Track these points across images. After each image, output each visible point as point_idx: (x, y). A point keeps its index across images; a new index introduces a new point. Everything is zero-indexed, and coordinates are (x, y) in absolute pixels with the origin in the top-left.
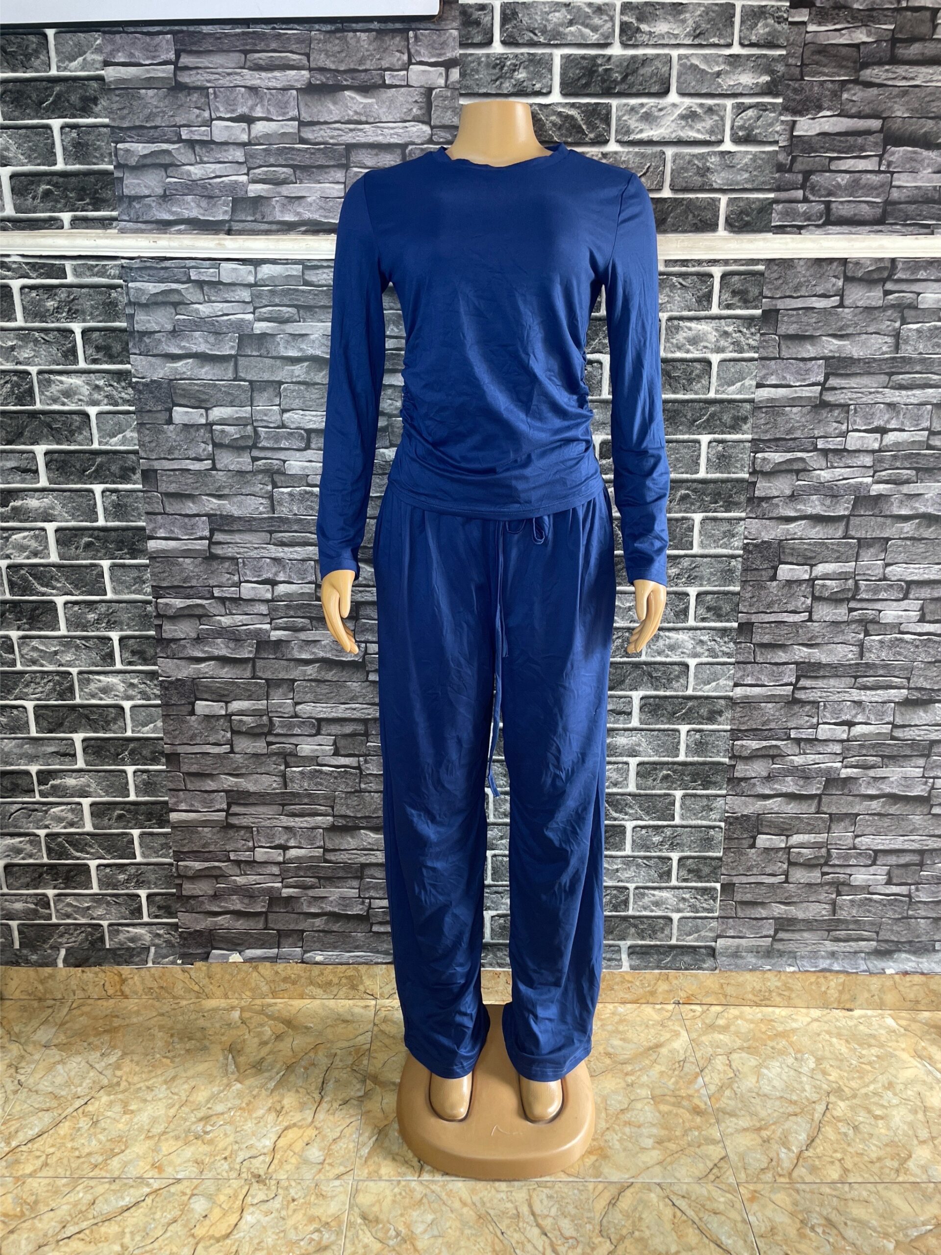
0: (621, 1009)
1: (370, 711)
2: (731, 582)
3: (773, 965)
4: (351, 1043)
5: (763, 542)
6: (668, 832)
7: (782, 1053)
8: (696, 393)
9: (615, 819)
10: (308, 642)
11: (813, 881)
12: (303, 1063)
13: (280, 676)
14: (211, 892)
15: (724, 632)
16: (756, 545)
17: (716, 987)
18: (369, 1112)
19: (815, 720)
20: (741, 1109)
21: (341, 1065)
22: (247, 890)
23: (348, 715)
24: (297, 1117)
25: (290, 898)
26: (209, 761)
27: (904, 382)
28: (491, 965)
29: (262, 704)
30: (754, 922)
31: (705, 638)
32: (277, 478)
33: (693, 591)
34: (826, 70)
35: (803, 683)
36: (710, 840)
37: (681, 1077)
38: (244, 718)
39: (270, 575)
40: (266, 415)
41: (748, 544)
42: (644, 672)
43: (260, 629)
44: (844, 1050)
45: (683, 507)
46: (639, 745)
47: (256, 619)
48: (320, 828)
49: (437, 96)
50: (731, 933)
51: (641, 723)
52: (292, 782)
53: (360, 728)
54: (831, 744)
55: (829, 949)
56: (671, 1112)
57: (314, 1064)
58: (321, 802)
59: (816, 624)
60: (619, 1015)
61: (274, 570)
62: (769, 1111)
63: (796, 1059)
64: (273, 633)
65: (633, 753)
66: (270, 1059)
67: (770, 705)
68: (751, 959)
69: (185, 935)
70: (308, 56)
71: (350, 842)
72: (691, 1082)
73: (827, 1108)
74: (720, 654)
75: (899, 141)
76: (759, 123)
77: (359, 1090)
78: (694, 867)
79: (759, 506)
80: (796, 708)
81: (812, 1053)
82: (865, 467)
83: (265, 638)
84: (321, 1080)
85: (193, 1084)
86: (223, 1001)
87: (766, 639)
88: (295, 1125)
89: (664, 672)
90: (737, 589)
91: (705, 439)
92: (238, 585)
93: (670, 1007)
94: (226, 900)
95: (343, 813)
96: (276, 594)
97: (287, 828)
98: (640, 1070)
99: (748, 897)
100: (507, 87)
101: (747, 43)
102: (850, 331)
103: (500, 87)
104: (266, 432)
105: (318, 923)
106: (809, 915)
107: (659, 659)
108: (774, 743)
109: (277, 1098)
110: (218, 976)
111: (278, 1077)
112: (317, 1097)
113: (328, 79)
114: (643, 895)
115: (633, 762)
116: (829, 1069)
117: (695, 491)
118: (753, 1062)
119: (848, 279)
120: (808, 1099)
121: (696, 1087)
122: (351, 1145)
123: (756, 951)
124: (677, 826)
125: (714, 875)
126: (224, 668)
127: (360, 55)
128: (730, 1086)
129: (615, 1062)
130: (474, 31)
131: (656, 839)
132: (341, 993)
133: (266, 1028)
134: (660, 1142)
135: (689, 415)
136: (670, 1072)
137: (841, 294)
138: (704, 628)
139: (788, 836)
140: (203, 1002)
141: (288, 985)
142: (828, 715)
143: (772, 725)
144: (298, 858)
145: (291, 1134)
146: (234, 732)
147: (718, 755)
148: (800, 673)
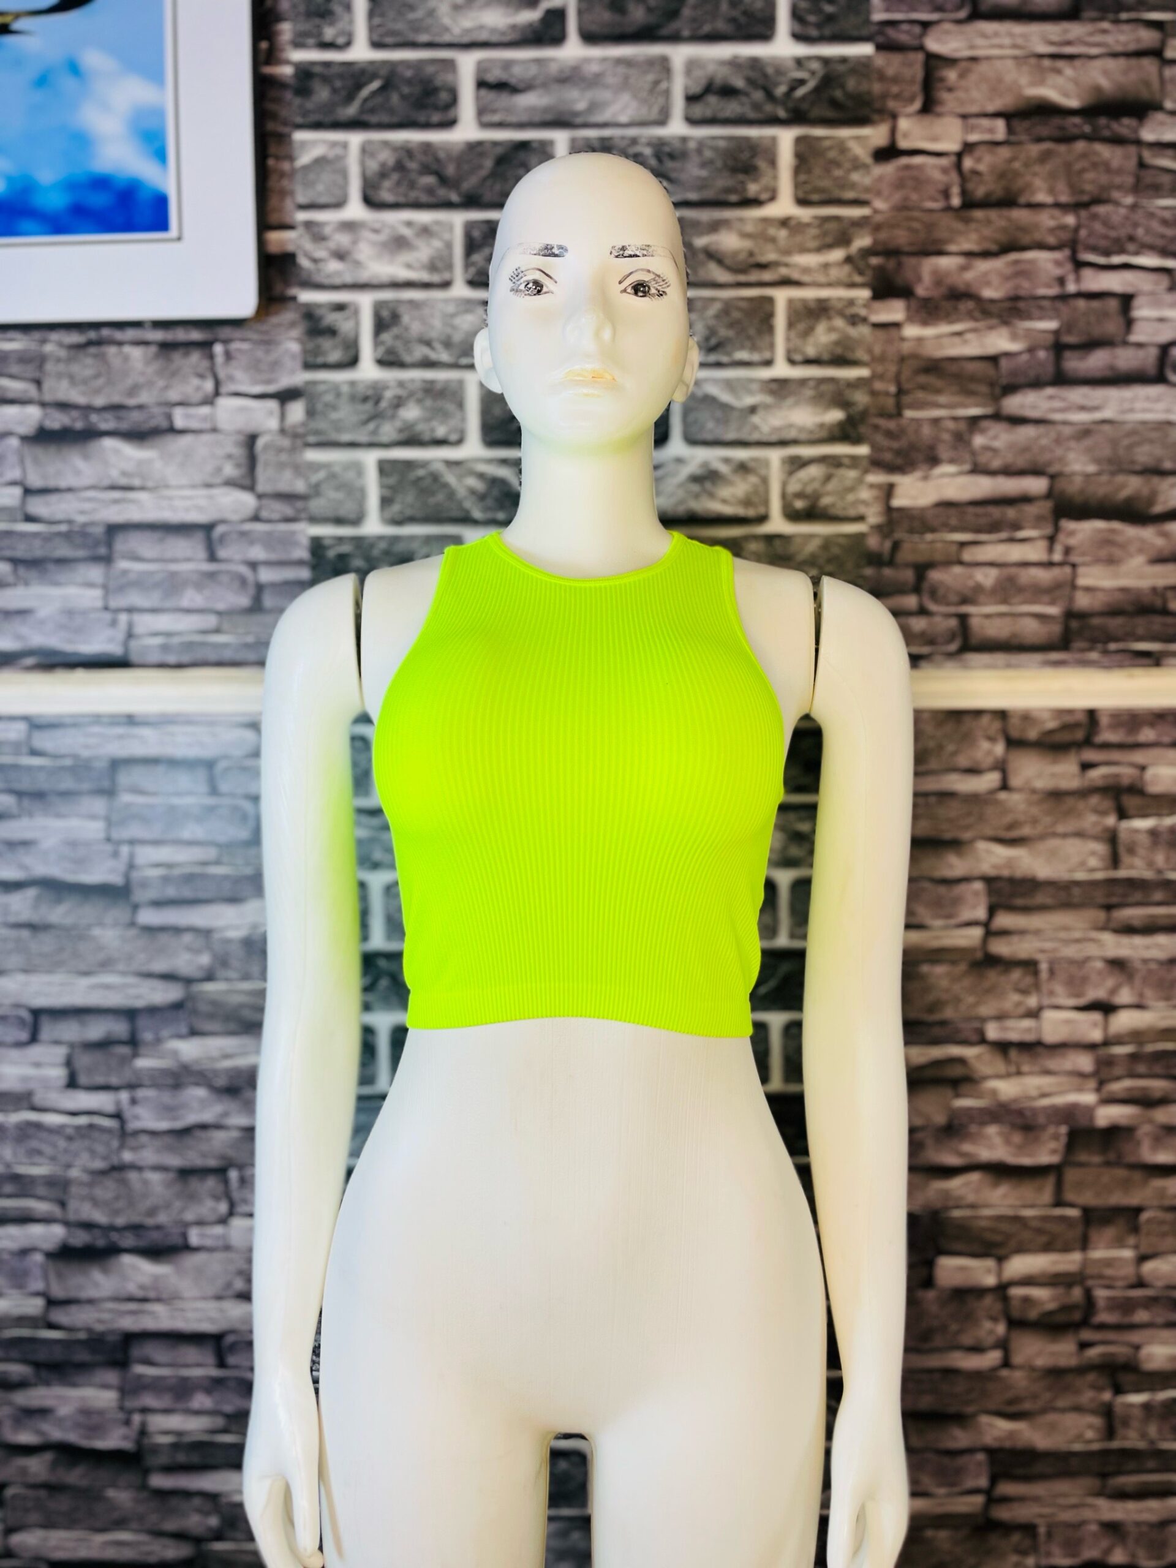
27: (1136, 923)
34: (942, 399)
49: (266, 447)
59: (1018, 1373)
67: (942, 1533)
70: (38, 383)
75: (1083, 510)
76: (831, 486)
80: (993, 1538)
82: (1081, 1075)
91: (776, 1020)
100: (388, 431)
101: (798, 357)
102: (1026, 831)
103: (375, 432)
113: (74, 420)
119: (1014, 743)
127: (129, 382)
130: (326, 343)
137: (1002, 767)
142: (1055, 1549)
148: (996, 1468)
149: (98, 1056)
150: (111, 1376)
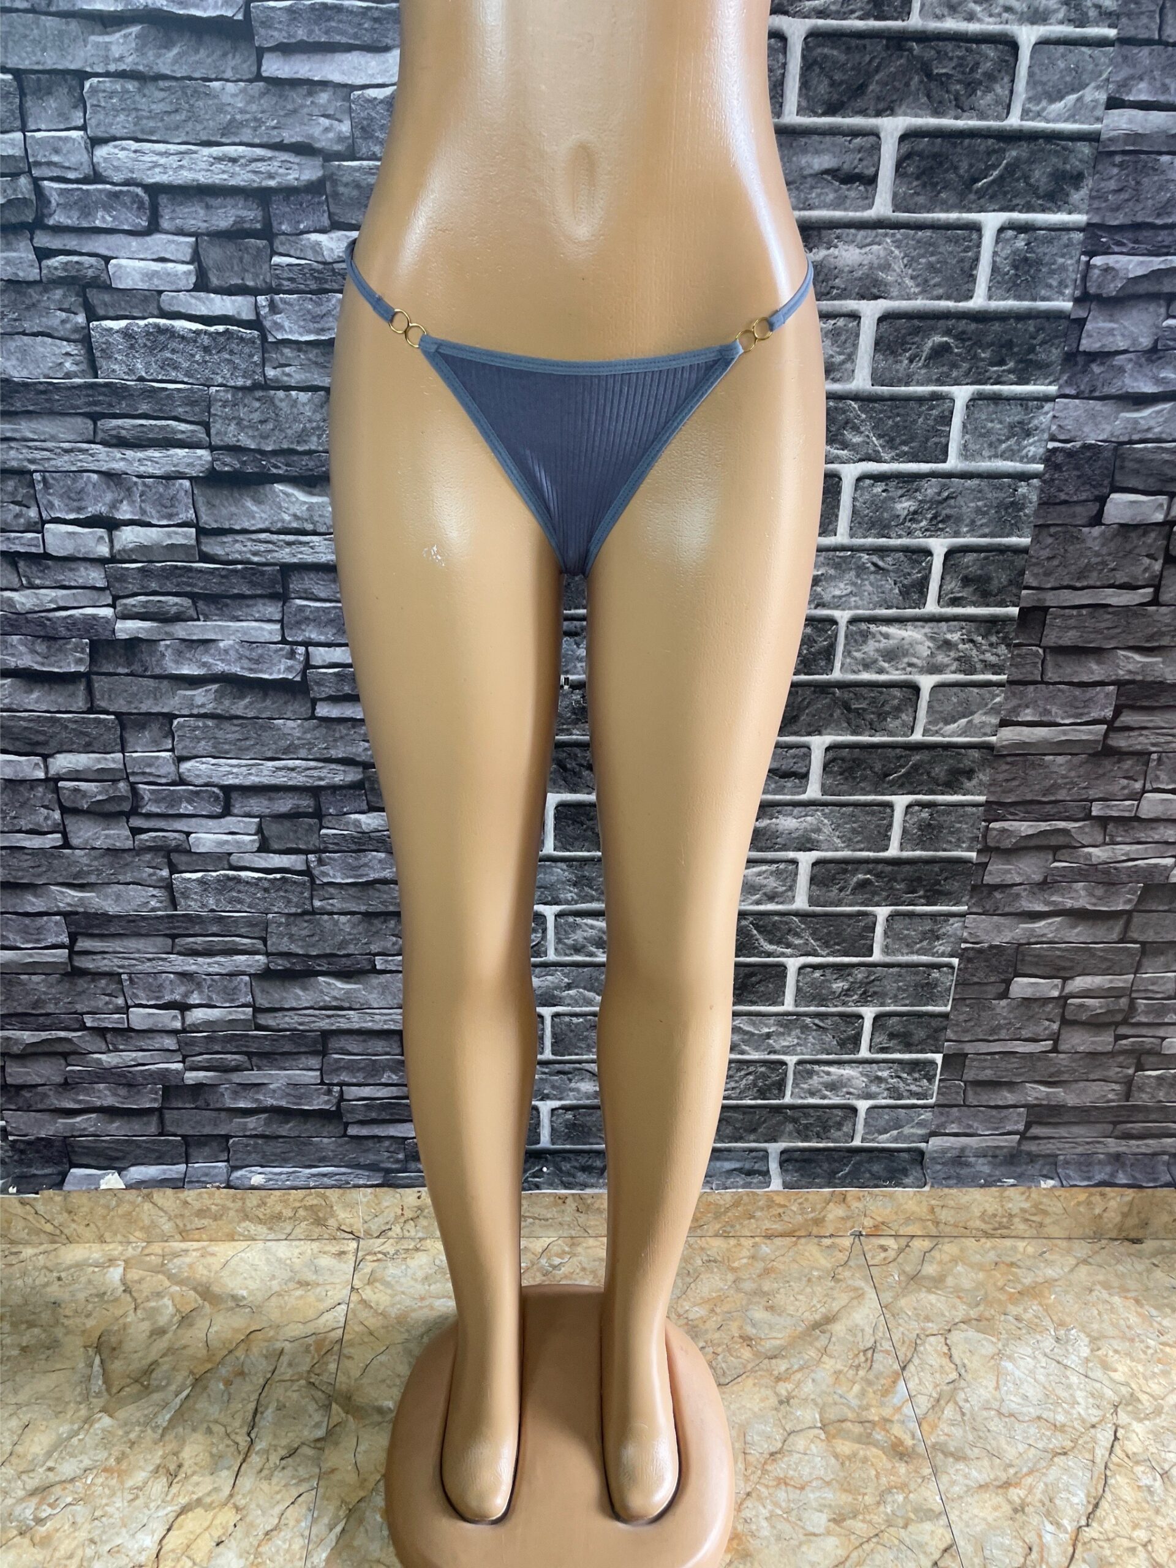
0: (766, 1249)
1: (323, 773)
2: (1015, 528)
3: (1020, 1177)
4: (310, 1329)
5: (1086, 447)
6: (860, 975)
7: (1033, 1328)
8: (982, 116)
9: (769, 955)
10: (192, 644)
11: (1100, 1049)
12: (224, 1371)
13: (144, 708)
14: (59, 1079)
15: (992, 623)
16: (1070, 454)
17: (922, 1211)
18: (333, 1471)
19: (1138, 786)
20: (973, 1446)
21: (290, 1372)
22: (122, 1075)
23: (281, 779)
24: (202, 1485)
25: (199, 1088)
26: (26, 862)
28: (551, 1185)
29: (113, 760)
30: (994, 1112)
31: (955, 637)
32: (96, 297)
33: (939, 546)
35: (1127, 718)
36: (931, 985)
37: (870, 1383)
38: (83, 785)
39: (100, 508)
40: (57, 151)
41: (1055, 450)
42: (835, 700)
43: (94, 617)
44: (1133, 1319)
45: (935, 372)
46: (818, 830)
47: (83, 596)
48: (244, 973)
50: (954, 1128)
51: (824, 793)
52: (187, 897)
53: (306, 803)
54: (1162, 830)
55: (1112, 1150)
56: (855, 1455)
57: (241, 1374)
58: (243, 931)
59: (1163, 609)
60: (763, 1260)
61: (109, 497)
62: (1021, 1448)
63: (1058, 1340)
64: (120, 625)
65: (806, 844)
66: (166, 1365)
67: (1060, 759)
68: (983, 1167)
69: (22, 1146)
71: (299, 996)
72: (886, 1392)
73: (1116, 1438)
74: (979, 666)
77: (317, 1425)
78: (899, 1028)
79: (1084, 371)
80: (1107, 764)
81: (1083, 1328)
83: (106, 635)
84: (252, 1406)
85: (25, 1419)
86: (96, 1247)
87: (1070, 638)
88: (199, 1502)
89: (873, 701)
90: (1026, 541)
91: (991, 221)
92: (39, 526)
93: (847, 1242)
94: (87, 1092)
95: (284, 948)
96: (117, 547)
97: (184, 975)
98: (801, 1369)
99: (987, 1074)
104: (62, 192)
105: (252, 1123)
106: (1086, 1101)
107: (866, 676)
108: (1061, 825)
109: (171, 1446)
110: (85, 1209)
111: (178, 1400)
112: (243, 1441)
114: (811, 1074)
115: (805, 859)
116: (1113, 1358)
117: (961, 337)
118: (988, 1347)
120: (1083, 1421)
121: (895, 1401)
122: (298, 1544)
123: (990, 1154)
124: (875, 965)
125: (933, 1043)
126: (31, 691)
128: (952, 1398)
129: (757, 1354)
131: (839, 986)
132: (299, 1231)
133: (167, 1301)
134: (838, 1520)
135: (964, 166)
136: (851, 1372)
138: (956, 618)
139: (1065, 980)
140: (63, 1250)
141: (206, 1222)
142: (1163, 776)
143: (1062, 795)
144: (209, 1024)
145: (192, 1522)
146: (64, 810)
147: (958, 846)
148: (1123, 699)
149: (231, 248)
150: (272, 610)
